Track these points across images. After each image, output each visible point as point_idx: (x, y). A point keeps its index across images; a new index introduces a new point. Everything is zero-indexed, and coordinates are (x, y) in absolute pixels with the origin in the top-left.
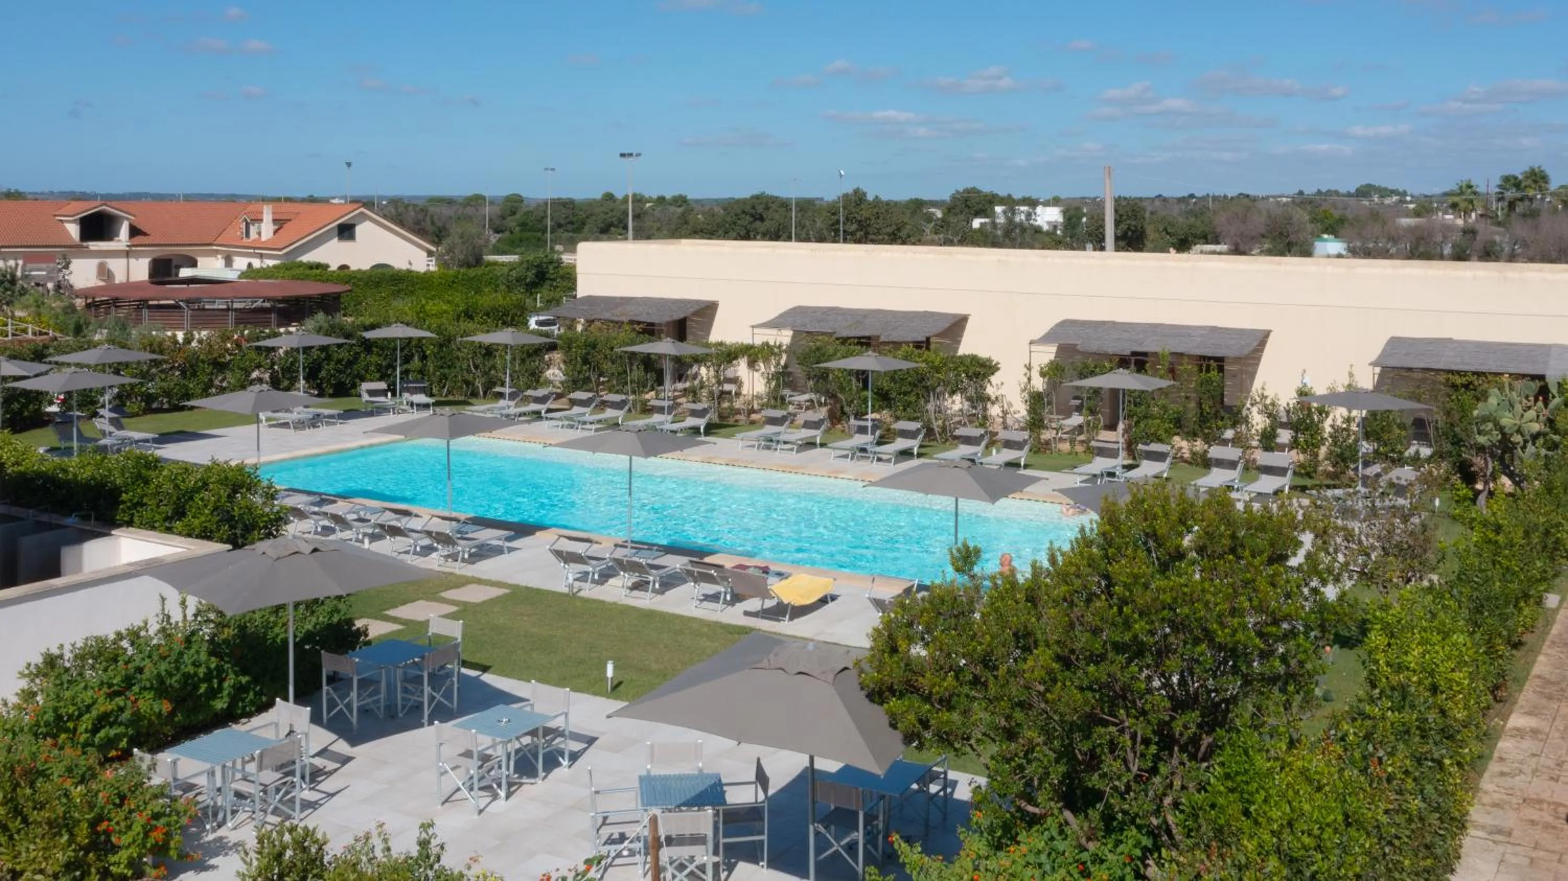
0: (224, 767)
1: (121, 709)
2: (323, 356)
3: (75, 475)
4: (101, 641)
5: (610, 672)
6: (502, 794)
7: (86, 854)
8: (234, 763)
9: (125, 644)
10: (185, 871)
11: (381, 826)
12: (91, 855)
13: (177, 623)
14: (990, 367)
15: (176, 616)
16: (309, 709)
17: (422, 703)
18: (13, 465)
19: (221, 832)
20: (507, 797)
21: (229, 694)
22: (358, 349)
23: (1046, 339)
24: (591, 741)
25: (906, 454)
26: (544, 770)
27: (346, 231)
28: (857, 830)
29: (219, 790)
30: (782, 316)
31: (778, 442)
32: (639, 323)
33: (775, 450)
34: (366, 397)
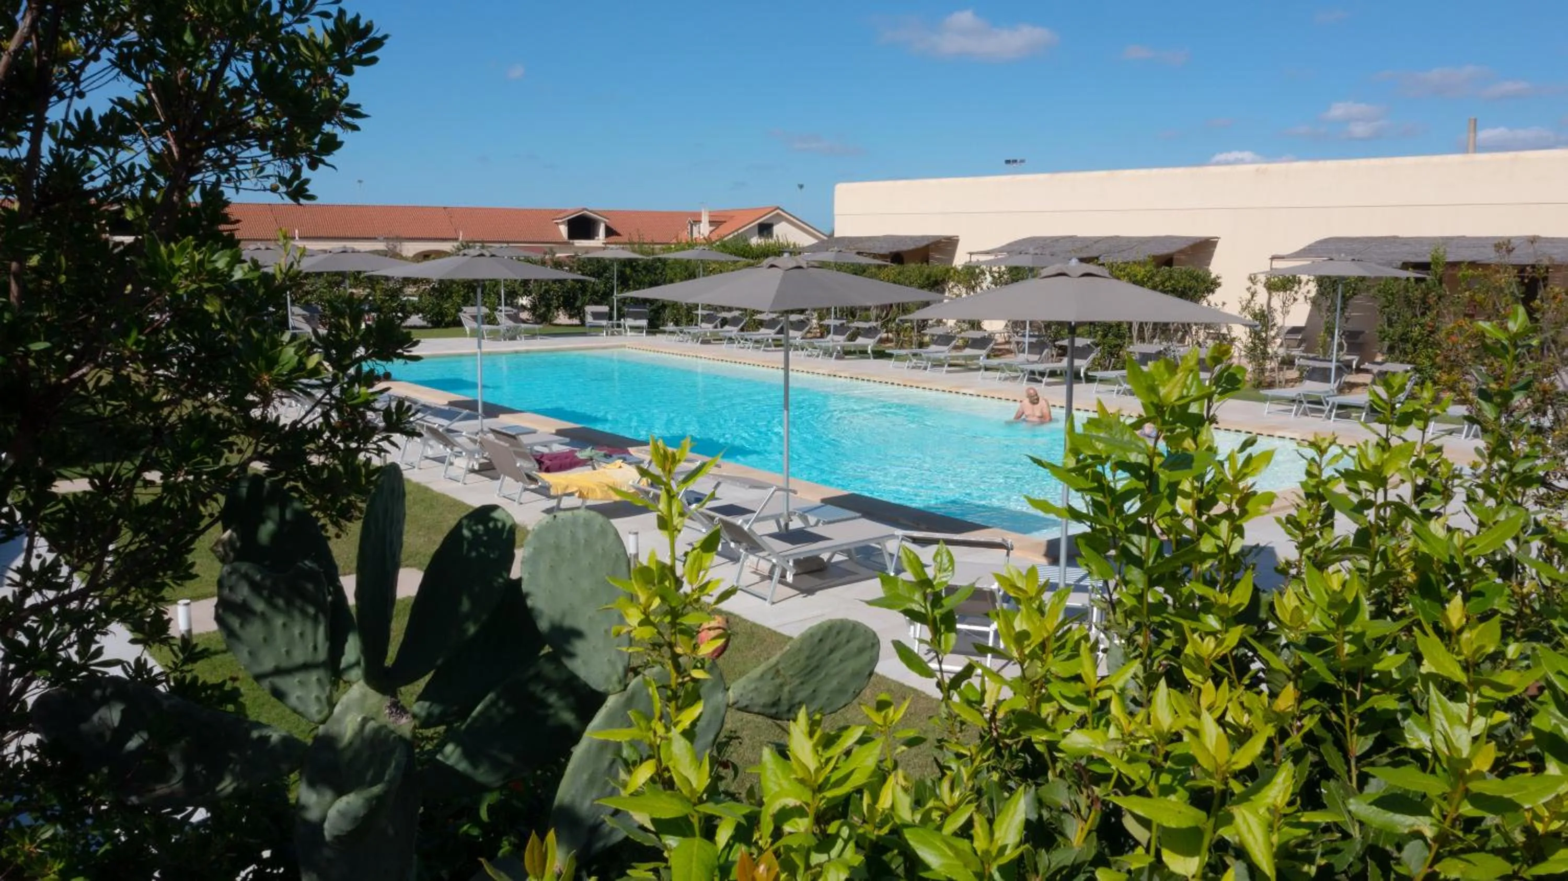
27: (766, 230)
30: (1010, 245)
31: (928, 359)
32: (869, 254)
33: (925, 369)
34: (589, 319)
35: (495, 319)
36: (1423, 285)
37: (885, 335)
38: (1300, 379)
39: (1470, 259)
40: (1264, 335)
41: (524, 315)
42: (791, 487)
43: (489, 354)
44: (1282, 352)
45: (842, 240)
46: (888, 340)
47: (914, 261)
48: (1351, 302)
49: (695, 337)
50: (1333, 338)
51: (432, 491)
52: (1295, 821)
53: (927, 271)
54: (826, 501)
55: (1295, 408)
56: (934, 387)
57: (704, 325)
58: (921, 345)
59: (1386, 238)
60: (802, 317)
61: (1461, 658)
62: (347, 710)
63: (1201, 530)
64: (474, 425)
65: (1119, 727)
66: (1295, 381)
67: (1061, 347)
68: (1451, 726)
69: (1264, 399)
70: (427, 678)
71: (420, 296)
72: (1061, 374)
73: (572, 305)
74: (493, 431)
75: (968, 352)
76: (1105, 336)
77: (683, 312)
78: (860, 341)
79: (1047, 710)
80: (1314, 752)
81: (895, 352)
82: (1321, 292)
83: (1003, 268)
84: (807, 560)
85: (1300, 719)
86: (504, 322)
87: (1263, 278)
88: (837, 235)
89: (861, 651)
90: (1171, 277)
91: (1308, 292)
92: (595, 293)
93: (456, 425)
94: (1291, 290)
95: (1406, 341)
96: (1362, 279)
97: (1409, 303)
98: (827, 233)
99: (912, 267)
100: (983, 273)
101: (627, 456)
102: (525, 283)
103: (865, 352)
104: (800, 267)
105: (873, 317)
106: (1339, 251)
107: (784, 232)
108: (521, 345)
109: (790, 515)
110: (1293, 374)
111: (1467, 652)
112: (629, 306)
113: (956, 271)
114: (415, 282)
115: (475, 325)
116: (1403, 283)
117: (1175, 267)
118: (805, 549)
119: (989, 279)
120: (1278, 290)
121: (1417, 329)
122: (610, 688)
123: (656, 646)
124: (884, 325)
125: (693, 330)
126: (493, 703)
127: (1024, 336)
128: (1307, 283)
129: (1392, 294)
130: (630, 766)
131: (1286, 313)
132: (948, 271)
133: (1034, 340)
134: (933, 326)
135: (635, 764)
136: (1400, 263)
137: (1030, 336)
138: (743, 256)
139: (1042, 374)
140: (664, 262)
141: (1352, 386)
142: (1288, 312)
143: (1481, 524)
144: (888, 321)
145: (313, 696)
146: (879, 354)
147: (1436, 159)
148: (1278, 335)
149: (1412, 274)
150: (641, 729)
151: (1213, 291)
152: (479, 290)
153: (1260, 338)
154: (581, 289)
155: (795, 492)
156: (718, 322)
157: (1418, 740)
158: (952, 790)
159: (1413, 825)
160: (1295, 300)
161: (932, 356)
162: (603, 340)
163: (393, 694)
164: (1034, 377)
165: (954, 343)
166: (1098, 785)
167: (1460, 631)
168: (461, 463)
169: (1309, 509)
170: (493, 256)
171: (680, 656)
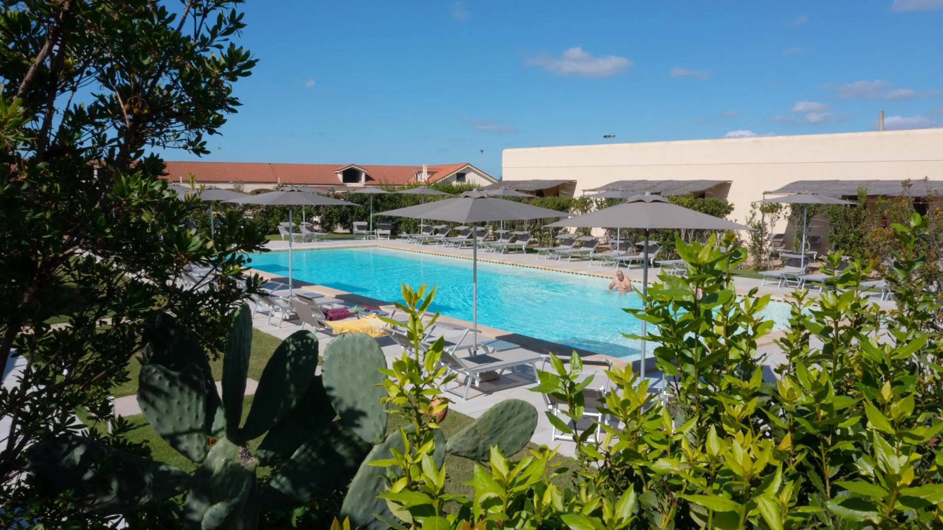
14: (732, 208)
27: (461, 177)
30: (607, 185)
31: (559, 254)
32: (523, 191)
33: (557, 259)
34: (356, 230)
35: (299, 229)
36: (855, 209)
37: (533, 239)
38: (783, 266)
39: (882, 194)
40: (760, 239)
41: (317, 227)
42: (477, 329)
43: (296, 250)
44: (771, 249)
45: (507, 182)
46: (534, 242)
47: (549, 195)
48: (812, 219)
49: (419, 241)
50: (802, 240)
51: (261, 332)
52: (794, 512)
53: (558, 201)
54: (499, 338)
55: (780, 282)
56: (563, 270)
57: (424, 233)
58: (555, 245)
59: (832, 181)
60: (483, 228)
61: (891, 419)
62: (215, 455)
63: (730, 345)
64: (287, 292)
65: (686, 456)
66: (779, 266)
67: (639, 247)
68: (887, 456)
69: (761, 277)
70: (264, 435)
71: (254, 216)
72: (639, 262)
73: (345, 221)
74: (298, 296)
75: (583, 249)
76: (665, 240)
77: (412, 226)
78: (518, 242)
79: (642, 449)
80: (803, 476)
81: (539, 249)
82: (794, 214)
83: (604, 199)
84: (488, 373)
85: (794, 456)
86: (305, 231)
87: (759, 205)
88: (504, 179)
89: (526, 419)
90: (704, 204)
91: (786, 213)
92: (359, 214)
93: (275, 293)
94: (776, 212)
95: (845, 242)
96: (818, 205)
97: (847, 219)
98: (498, 179)
99: (548, 199)
100: (591, 202)
101: (379, 311)
102: (318, 207)
103: (521, 249)
104: (483, 197)
105: (525, 229)
106: (804, 189)
107: (471, 178)
108: (315, 245)
109: (477, 346)
110: (778, 262)
111: (894, 416)
112: (379, 222)
113: (576, 201)
114: (251, 207)
115: (287, 233)
116: (843, 208)
117: (706, 199)
118: (486, 367)
119: (595, 205)
120: (768, 212)
121: (852, 235)
122: (375, 440)
123: (407, 409)
124: (532, 233)
125: (418, 236)
126: (305, 451)
127: (616, 239)
128: (785, 208)
129: (836, 214)
130: (391, 482)
131: (773, 226)
132: (570, 201)
133: (622, 242)
134: (561, 234)
135: (394, 481)
136: (841, 196)
137: (620, 240)
138: (448, 192)
139: (627, 262)
140: (400, 196)
141: (814, 269)
142: (774, 225)
143: (898, 342)
144: (535, 231)
145: (195, 446)
146: (530, 251)
147: (861, 134)
148: (768, 238)
149: (848, 202)
150: (398, 459)
151: (729, 213)
152: (291, 212)
153: (758, 241)
154: (350, 211)
155: (481, 332)
156: (433, 231)
157: (866, 470)
158: (587, 494)
159: (866, 517)
160: (779, 218)
161: (561, 251)
162: (364, 242)
163: (244, 445)
164: (623, 264)
165: (574, 244)
166: (675, 491)
167: (889, 404)
168: (279, 315)
169: (794, 334)
170: (299, 191)
171: (421, 414)
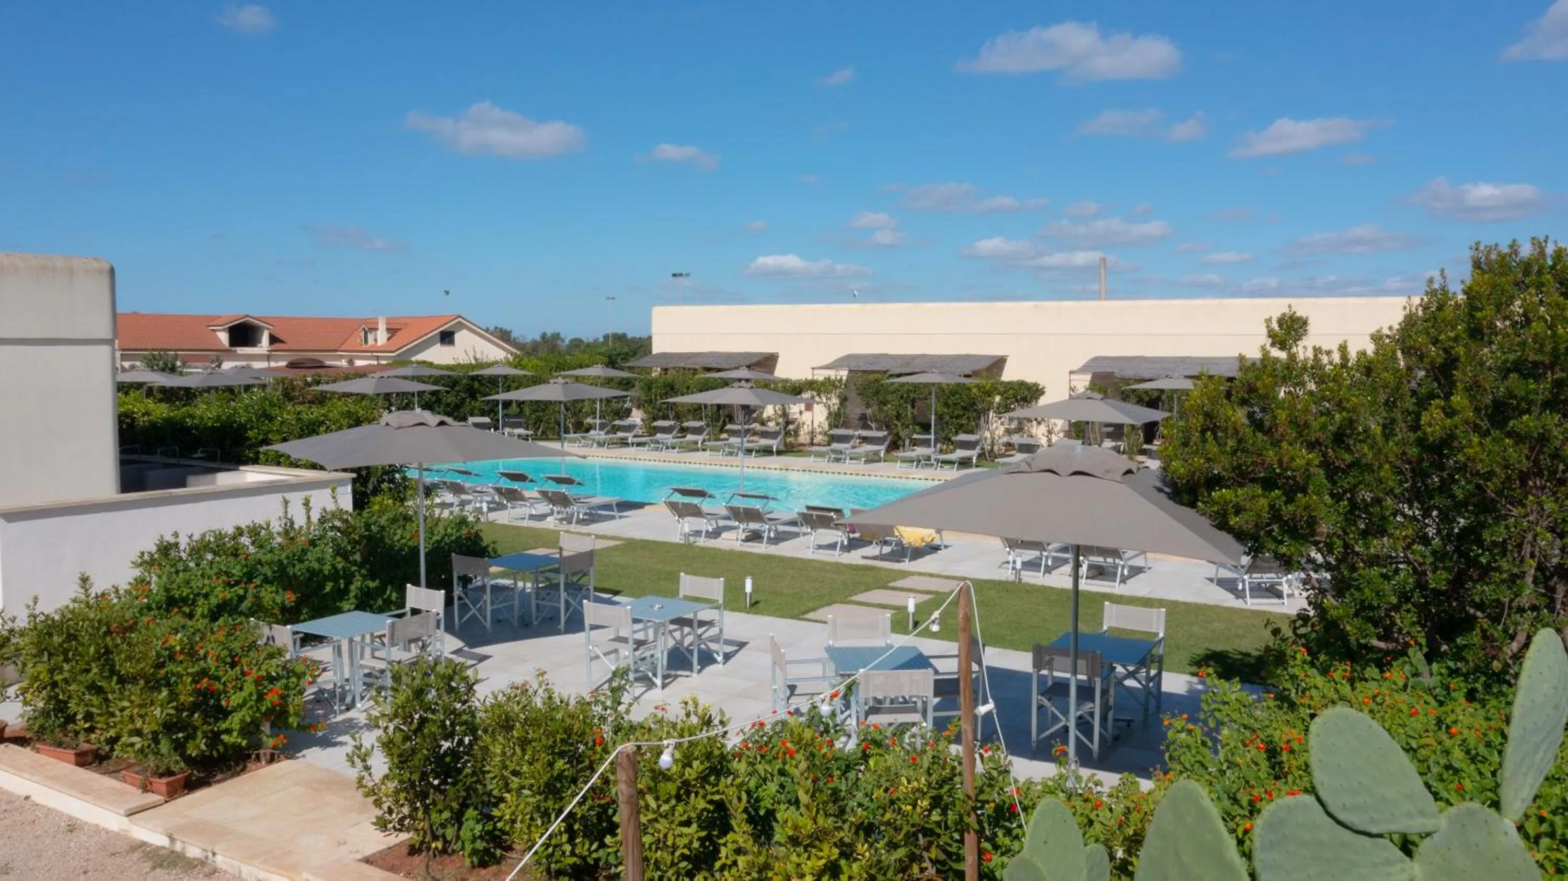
0: (351, 641)
1: (241, 599)
2: (434, 399)
3: (202, 418)
4: (220, 536)
5: (749, 588)
6: (658, 681)
7: (192, 715)
8: (363, 637)
9: (245, 540)
10: (309, 746)
11: (543, 674)
12: (196, 715)
13: (301, 527)
14: (1037, 390)
15: (300, 521)
16: (443, 592)
17: (558, 610)
18: (143, 415)
19: (351, 714)
20: (664, 686)
21: (356, 597)
22: (463, 395)
23: (1083, 370)
24: (742, 645)
25: (964, 463)
26: (699, 663)
27: (447, 337)
28: (1093, 701)
29: (347, 680)
107: (467, 343)
